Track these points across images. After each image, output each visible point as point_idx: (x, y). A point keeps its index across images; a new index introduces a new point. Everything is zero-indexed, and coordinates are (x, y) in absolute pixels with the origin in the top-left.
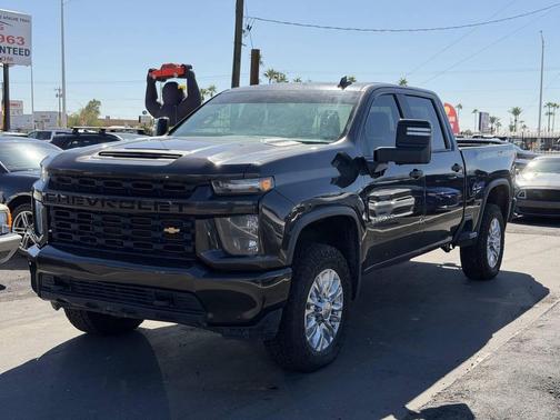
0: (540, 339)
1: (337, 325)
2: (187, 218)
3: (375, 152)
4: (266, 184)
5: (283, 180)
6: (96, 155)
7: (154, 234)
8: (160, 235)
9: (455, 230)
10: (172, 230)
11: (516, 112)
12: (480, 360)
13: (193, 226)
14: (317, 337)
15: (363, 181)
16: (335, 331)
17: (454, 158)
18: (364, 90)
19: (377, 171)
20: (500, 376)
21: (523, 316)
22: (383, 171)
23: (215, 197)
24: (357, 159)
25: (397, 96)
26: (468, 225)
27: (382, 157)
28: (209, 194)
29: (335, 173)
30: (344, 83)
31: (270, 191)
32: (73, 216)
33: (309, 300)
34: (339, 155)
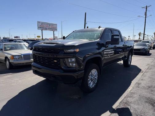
0: (143, 84)
1: (96, 81)
2: (59, 58)
3: (106, 42)
4: (78, 50)
5: (82, 49)
6: (43, 43)
7: (52, 62)
8: (53, 62)
9: (122, 58)
10: (55, 61)
11: (129, 36)
12: (130, 90)
13: (60, 60)
14: (91, 85)
15: (103, 48)
16: (96, 82)
17: (123, 43)
18: (104, 28)
19: (106, 46)
20: (136, 97)
21: (137, 76)
22: (108, 46)
23: (65, 53)
24: (102, 44)
25: (111, 30)
26: (125, 57)
27: (107, 43)
28: (63, 53)
29: (97, 47)
30: (99, 27)
31: (78, 52)
32: (41, 58)
33: (89, 77)
34: (98, 43)
